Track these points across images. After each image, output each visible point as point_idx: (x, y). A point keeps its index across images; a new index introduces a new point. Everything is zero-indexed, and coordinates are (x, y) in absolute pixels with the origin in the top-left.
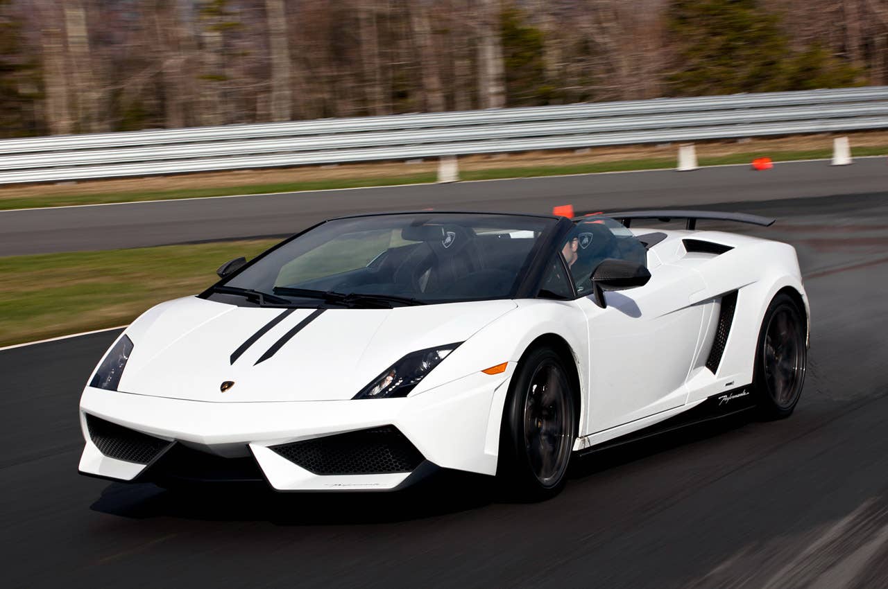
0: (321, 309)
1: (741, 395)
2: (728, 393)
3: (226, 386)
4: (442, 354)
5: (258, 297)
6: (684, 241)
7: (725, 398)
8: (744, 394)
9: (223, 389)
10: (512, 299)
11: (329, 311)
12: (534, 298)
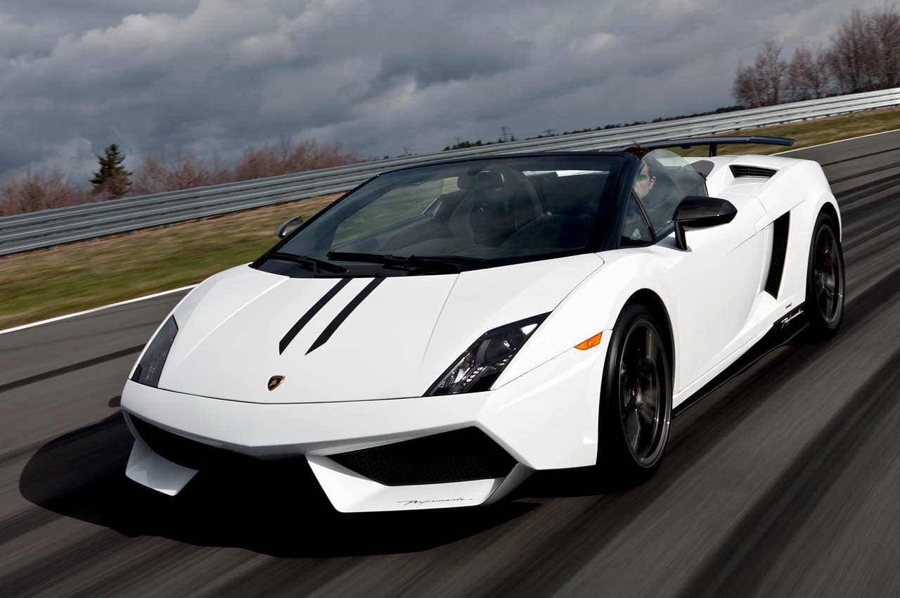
0: (379, 279)
1: (798, 314)
2: (787, 315)
3: (275, 382)
4: (526, 330)
5: (312, 265)
6: (730, 166)
7: (787, 320)
8: (799, 313)
9: (271, 387)
10: (595, 252)
11: (388, 279)
12: (617, 248)
